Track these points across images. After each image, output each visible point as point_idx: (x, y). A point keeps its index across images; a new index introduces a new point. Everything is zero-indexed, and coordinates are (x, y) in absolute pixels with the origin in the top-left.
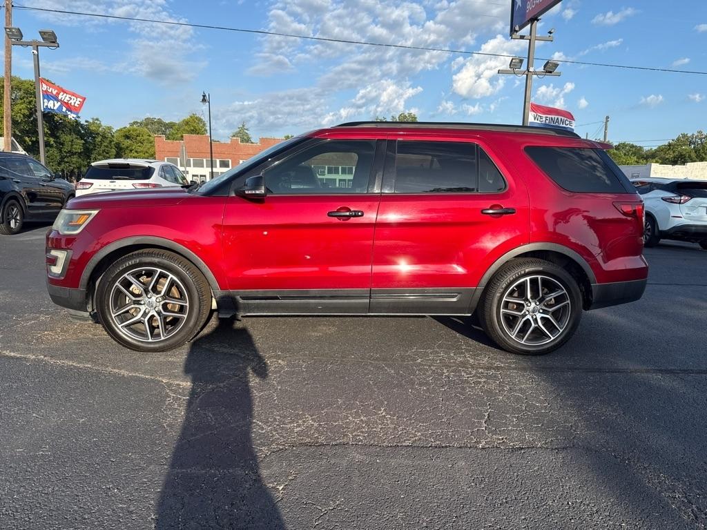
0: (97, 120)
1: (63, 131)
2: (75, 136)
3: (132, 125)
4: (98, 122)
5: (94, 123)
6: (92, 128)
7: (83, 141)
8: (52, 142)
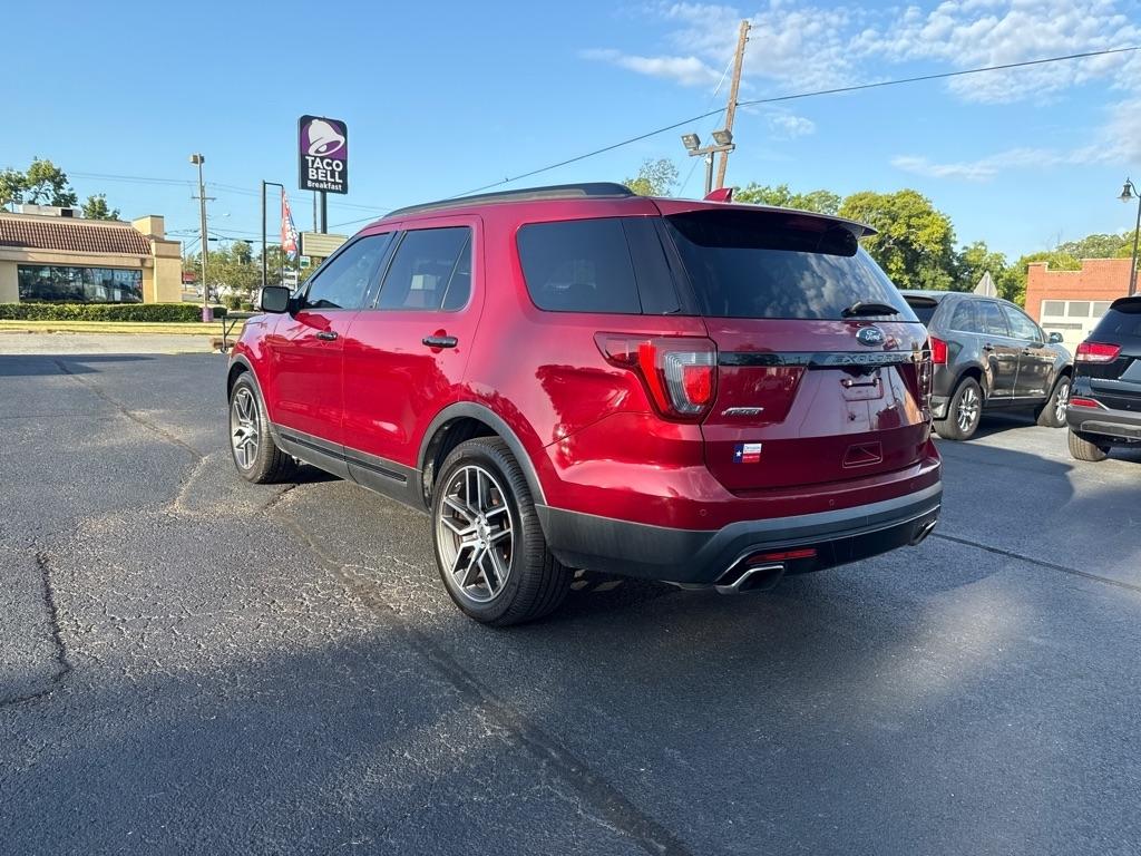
0: (982, 244)
1: (924, 264)
2: (940, 271)
3: (1061, 249)
4: (983, 248)
5: (976, 250)
6: (971, 258)
7: (951, 279)
8: (906, 282)
